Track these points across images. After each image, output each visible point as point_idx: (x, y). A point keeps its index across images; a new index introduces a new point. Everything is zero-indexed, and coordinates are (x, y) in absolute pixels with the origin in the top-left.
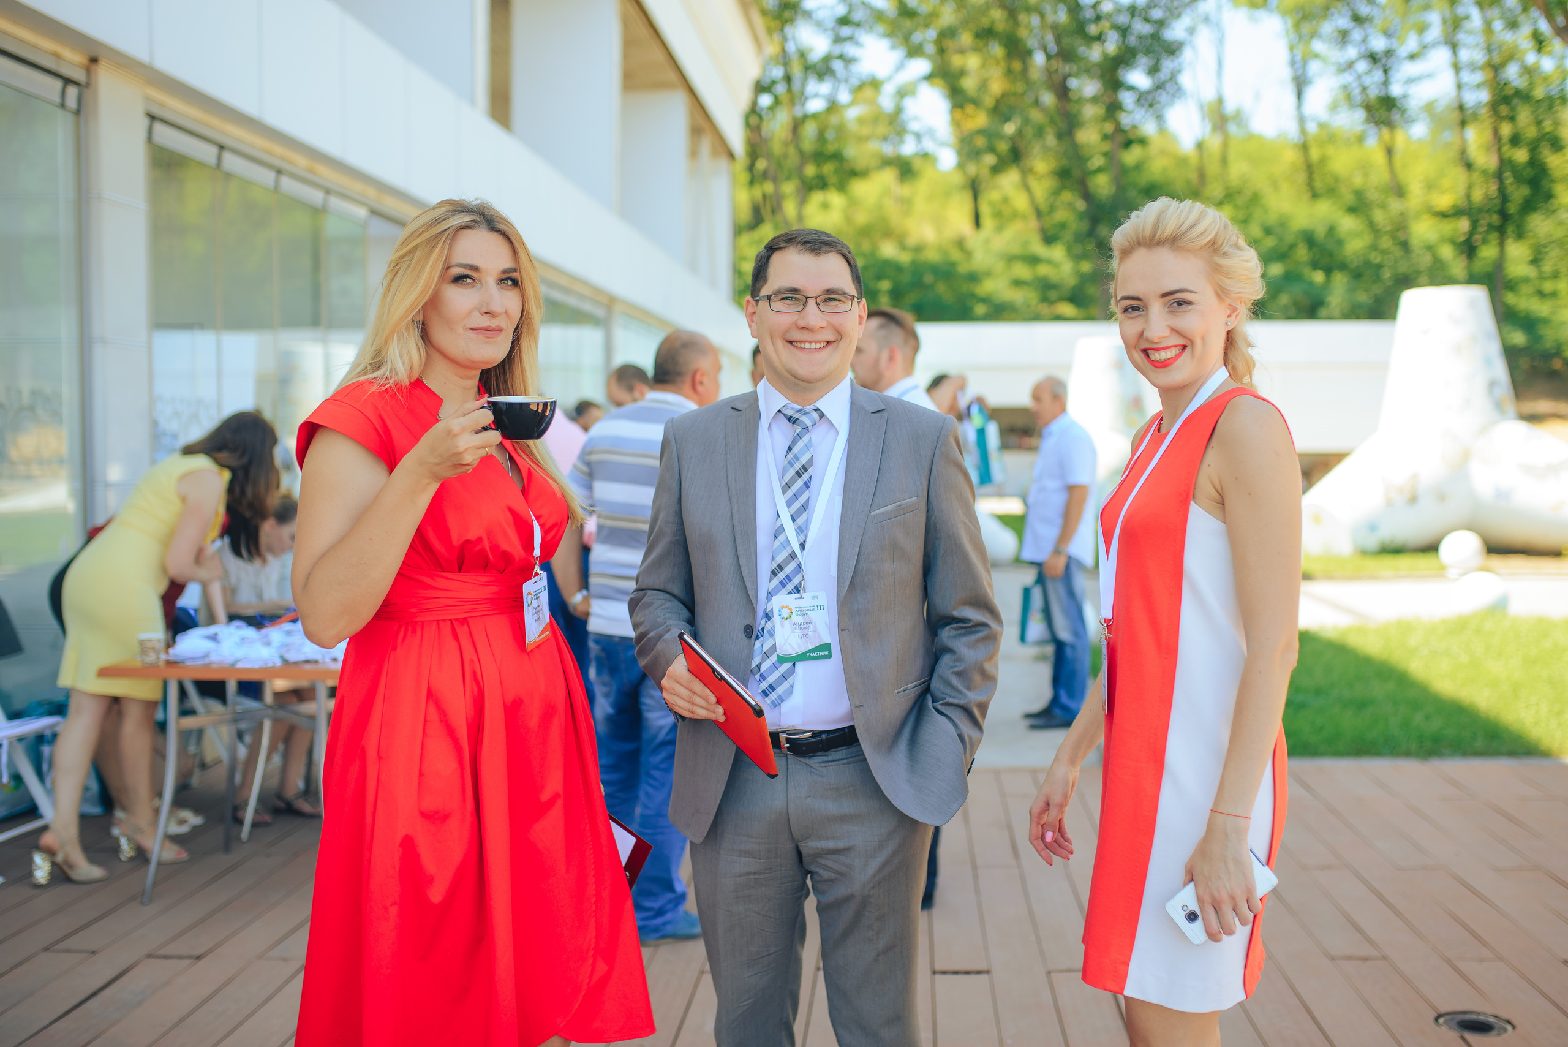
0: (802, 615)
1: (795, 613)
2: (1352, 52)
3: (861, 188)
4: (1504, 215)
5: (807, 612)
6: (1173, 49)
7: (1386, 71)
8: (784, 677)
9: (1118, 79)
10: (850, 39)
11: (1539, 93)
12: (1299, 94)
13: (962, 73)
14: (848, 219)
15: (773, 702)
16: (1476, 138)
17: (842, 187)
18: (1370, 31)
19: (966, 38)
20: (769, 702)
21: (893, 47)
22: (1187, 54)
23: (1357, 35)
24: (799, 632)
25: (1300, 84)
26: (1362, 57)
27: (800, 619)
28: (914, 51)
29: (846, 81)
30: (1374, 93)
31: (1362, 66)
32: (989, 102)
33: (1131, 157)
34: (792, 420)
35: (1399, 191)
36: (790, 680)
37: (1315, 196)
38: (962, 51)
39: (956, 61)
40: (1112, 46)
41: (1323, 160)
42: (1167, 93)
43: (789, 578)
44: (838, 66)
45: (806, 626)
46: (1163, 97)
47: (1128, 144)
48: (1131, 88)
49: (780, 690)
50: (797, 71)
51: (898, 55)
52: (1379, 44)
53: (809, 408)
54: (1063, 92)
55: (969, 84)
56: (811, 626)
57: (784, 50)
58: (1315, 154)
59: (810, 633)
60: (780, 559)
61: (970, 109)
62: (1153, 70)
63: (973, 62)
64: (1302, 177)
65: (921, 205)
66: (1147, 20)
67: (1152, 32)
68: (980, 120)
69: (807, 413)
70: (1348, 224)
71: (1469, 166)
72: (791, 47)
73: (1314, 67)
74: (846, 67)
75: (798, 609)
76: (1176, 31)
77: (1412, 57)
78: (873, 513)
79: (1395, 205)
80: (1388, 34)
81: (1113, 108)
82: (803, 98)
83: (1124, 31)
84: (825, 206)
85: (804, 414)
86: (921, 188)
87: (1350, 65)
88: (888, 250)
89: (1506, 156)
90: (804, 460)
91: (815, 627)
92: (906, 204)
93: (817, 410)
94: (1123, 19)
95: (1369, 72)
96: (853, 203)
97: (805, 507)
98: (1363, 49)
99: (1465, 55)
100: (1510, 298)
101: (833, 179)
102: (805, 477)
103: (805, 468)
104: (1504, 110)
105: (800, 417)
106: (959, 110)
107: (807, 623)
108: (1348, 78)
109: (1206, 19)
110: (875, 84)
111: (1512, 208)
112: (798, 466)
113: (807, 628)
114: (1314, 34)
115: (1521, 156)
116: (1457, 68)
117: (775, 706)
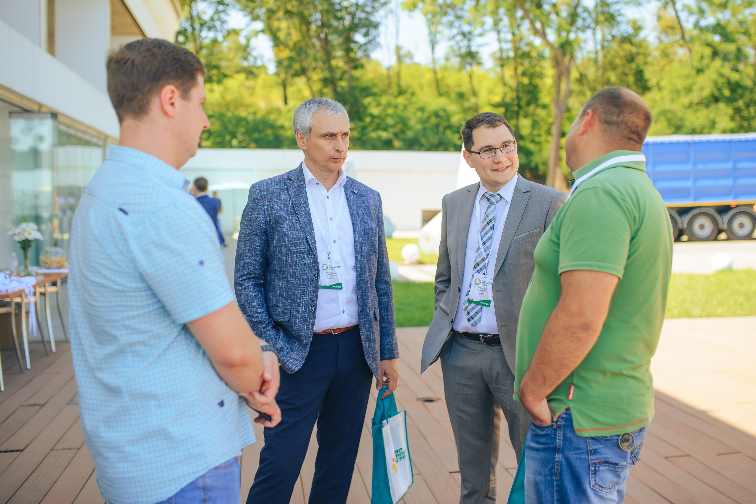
0: (484, 285)
1: (481, 283)
2: (454, 31)
3: (229, 83)
4: (519, 106)
5: (486, 284)
6: (376, 26)
7: (469, 40)
8: (477, 313)
9: (351, 37)
10: (224, 11)
11: (534, 54)
12: (433, 48)
13: (278, 30)
14: (223, 97)
15: (472, 324)
16: (508, 72)
17: (219, 82)
18: (463, 22)
19: (280, 14)
20: (471, 324)
21: (245, 16)
22: (382, 28)
23: (457, 24)
24: (480, 292)
25: (433, 44)
26: (458, 34)
27: (482, 286)
28: (256, 18)
29: (222, 31)
30: (464, 50)
31: (459, 38)
32: (291, 44)
33: (357, 73)
34: (488, 200)
35: (475, 93)
36: (480, 314)
37: (440, 94)
38: (279, 20)
39: (275, 24)
40: (347, 21)
41: (443, 78)
42: (373, 45)
43: (481, 269)
44: (217, 24)
45: (484, 290)
46: (370, 47)
47: (356, 67)
48: (356, 42)
49: (476, 319)
50: (197, 26)
51: (248, 19)
52: (466, 28)
53: (495, 194)
54: (326, 41)
55: (282, 35)
56: (486, 290)
57: (191, 14)
58: (439, 75)
59: (484, 294)
60: (478, 261)
61: (282, 47)
62: (366, 35)
63: (284, 24)
64: (434, 85)
65: (259, 91)
66: (363, 11)
67: (366, 17)
68: (286, 53)
69: (494, 196)
70: (452, 107)
71: (505, 84)
72: (194, 13)
73: (438, 37)
74: (221, 25)
75: (483, 282)
76: (376, 17)
77: (481, 35)
78: (515, 238)
79: (473, 100)
80: (470, 24)
81: (348, 50)
82: (200, 39)
83: (353, 15)
84: (211, 91)
85: (492, 197)
86: (259, 83)
87: (454, 37)
88: (243, 113)
89: (520, 81)
90: (491, 217)
91: (487, 292)
92: (252, 90)
93: (498, 194)
94: (353, 9)
95: (462, 40)
96: (226, 89)
97: (490, 238)
98: (459, 31)
99: (503, 35)
100: (522, 143)
101: (215, 78)
102: (491, 225)
103: (491, 221)
104: (519, 60)
105: (491, 198)
106: (277, 48)
107: (485, 289)
108: (452, 43)
109: (392, 12)
110: (235, 32)
111: (523, 103)
112: (488, 220)
113: (484, 291)
114: (439, 23)
115: (526, 81)
116: (500, 40)
117: (473, 326)
